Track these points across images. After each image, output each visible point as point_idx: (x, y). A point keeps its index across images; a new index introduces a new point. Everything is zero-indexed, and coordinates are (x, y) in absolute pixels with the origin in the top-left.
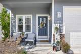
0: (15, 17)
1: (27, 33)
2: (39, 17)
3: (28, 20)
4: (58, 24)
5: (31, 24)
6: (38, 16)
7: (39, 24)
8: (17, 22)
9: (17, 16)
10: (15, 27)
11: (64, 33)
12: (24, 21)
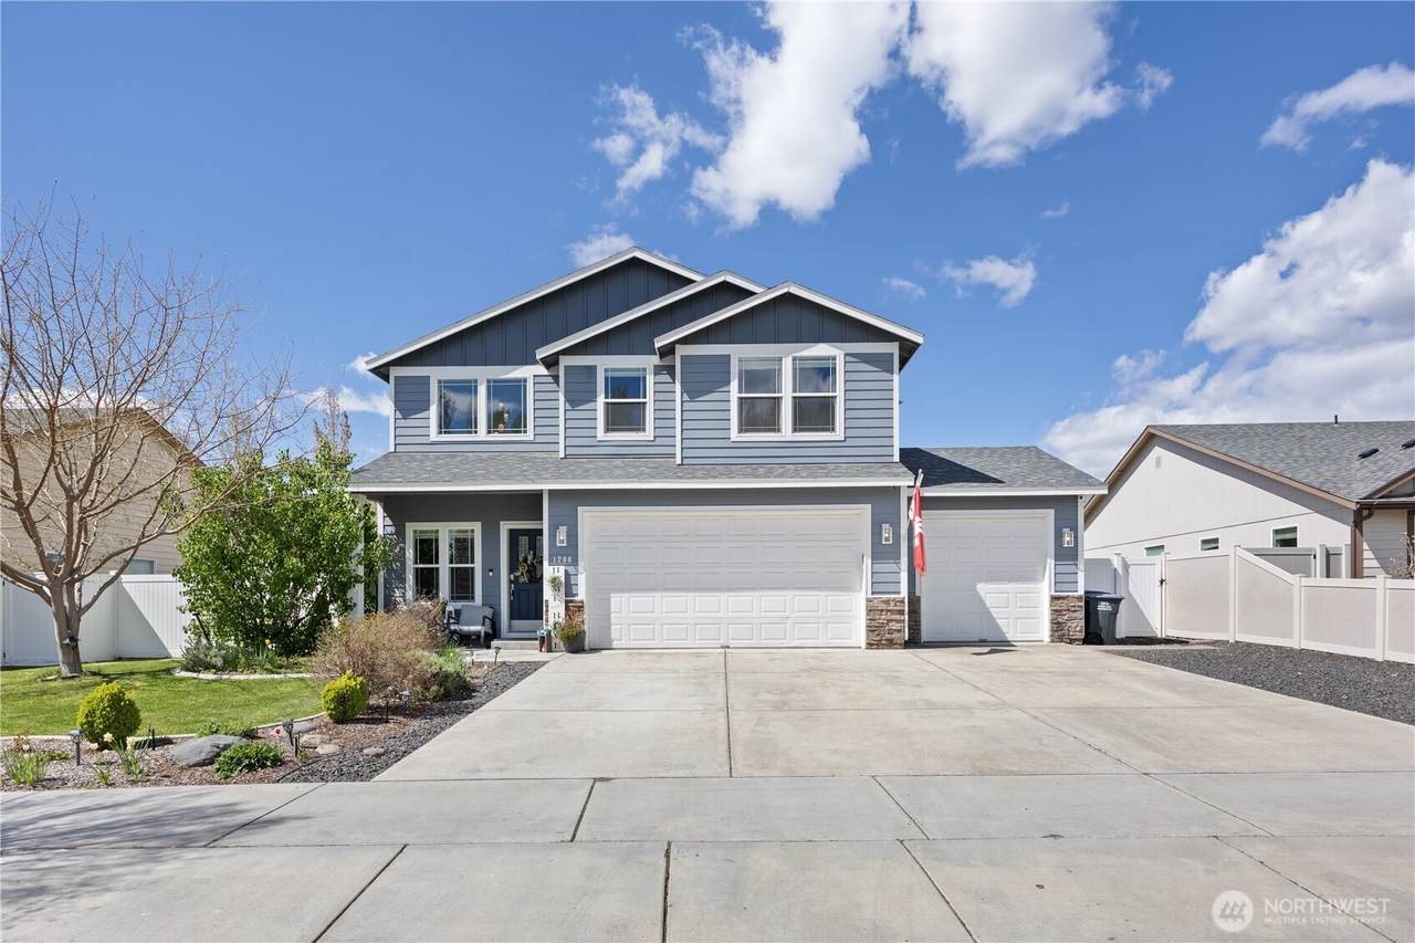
0: (400, 533)
1: (459, 605)
2: (514, 534)
3: (462, 548)
4: (562, 568)
5: (478, 565)
6: (505, 527)
7: (512, 568)
8: (410, 554)
9: (411, 528)
10: (403, 580)
11: (581, 594)
12: (444, 552)
